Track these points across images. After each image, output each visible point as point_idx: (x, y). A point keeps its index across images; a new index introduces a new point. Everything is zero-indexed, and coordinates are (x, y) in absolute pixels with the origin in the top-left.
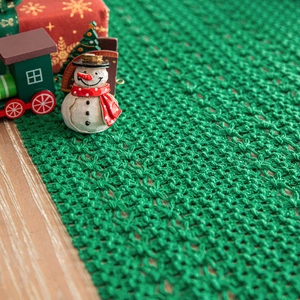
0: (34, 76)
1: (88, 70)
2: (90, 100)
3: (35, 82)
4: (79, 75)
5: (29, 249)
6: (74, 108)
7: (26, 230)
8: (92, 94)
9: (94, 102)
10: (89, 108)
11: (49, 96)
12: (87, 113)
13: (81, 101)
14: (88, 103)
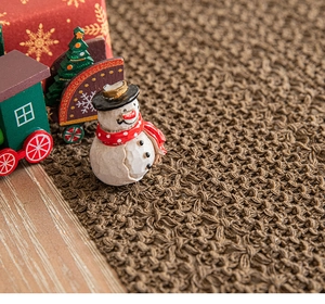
0: (25, 115)
3: (26, 121)
5: (24, 222)
7: (19, 202)
11: (45, 136)
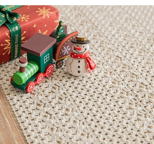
0: (47, 58)
1: (79, 45)
2: (81, 60)
3: (47, 61)
4: (74, 48)
6: (72, 64)
8: (81, 57)
9: (83, 61)
10: (80, 64)
11: (52, 66)
12: (79, 67)
13: (76, 61)
14: (79, 62)
